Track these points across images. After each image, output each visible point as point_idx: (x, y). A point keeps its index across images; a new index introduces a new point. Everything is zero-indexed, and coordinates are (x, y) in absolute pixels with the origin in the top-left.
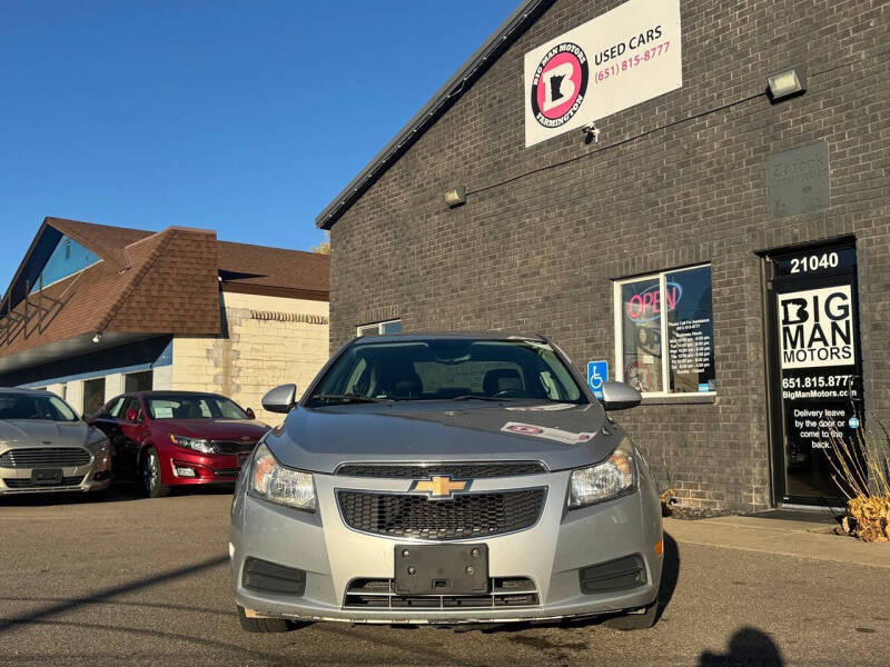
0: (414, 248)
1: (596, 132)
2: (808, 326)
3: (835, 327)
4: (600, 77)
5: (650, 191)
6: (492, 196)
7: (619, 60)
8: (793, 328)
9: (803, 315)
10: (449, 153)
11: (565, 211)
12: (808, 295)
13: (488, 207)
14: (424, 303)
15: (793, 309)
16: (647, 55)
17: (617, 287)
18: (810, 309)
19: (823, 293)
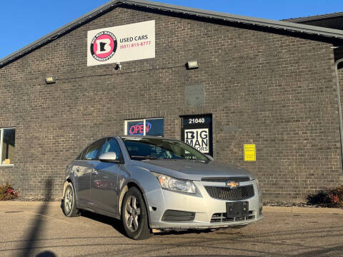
0: (25, 98)
1: (120, 66)
2: (194, 140)
3: (203, 141)
4: (122, 47)
5: (141, 90)
6: (70, 82)
7: (130, 43)
8: (189, 141)
9: (193, 137)
10: (47, 61)
11: (105, 93)
12: (195, 131)
13: (67, 86)
14: (30, 121)
15: (190, 135)
16: (142, 44)
17: (126, 122)
18: (195, 135)
19: (200, 130)
